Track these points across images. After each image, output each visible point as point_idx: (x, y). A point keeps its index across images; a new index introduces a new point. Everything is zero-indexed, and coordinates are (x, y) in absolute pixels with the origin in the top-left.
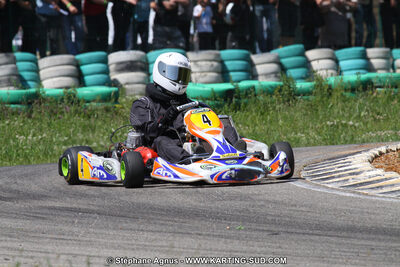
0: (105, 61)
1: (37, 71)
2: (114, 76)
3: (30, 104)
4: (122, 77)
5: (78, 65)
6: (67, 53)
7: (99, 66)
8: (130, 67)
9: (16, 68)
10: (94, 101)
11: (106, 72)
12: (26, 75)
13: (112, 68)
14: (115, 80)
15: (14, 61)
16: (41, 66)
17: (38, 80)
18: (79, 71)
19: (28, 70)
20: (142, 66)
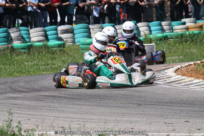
0: (56, 30)
1: (29, 34)
2: (60, 35)
3: (29, 49)
4: (63, 36)
5: (45, 31)
6: (41, 27)
7: (55, 32)
8: (66, 32)
9: (21, 33)
10: (55, 47)
11: (57, 34)
12: (25, 36)
13: (59, 32)
15: (20, 31)
16: (30, 32)
17: (29, 38)
18: (46, 34)
19: (26, 34)
20: (71, 31)
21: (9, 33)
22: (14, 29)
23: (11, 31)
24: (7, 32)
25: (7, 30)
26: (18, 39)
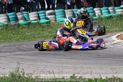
0: (45, 13)
1: (28, 16)
2: (47, 16)
3: (29, 25)
4: (49, 17)
5: (38, 14)
6: (35, 11)
7: (44, 14)
8: (51, 14)
9: (23, 16)
10: (44, 23)
11: (45, 16)
12: (26, 17)
13: (47, 14)
14: (48, 18)
15: (23, 14)
16: (29, 15)
17: (29, 18)
18: (39, 16)
19: (26, 16)
20: (54, 14)
21: (17, 16)
22: (19, 13)
23: (18, 14)
24: (15, 15)
25: (15, 14)
26: (22, 19)
